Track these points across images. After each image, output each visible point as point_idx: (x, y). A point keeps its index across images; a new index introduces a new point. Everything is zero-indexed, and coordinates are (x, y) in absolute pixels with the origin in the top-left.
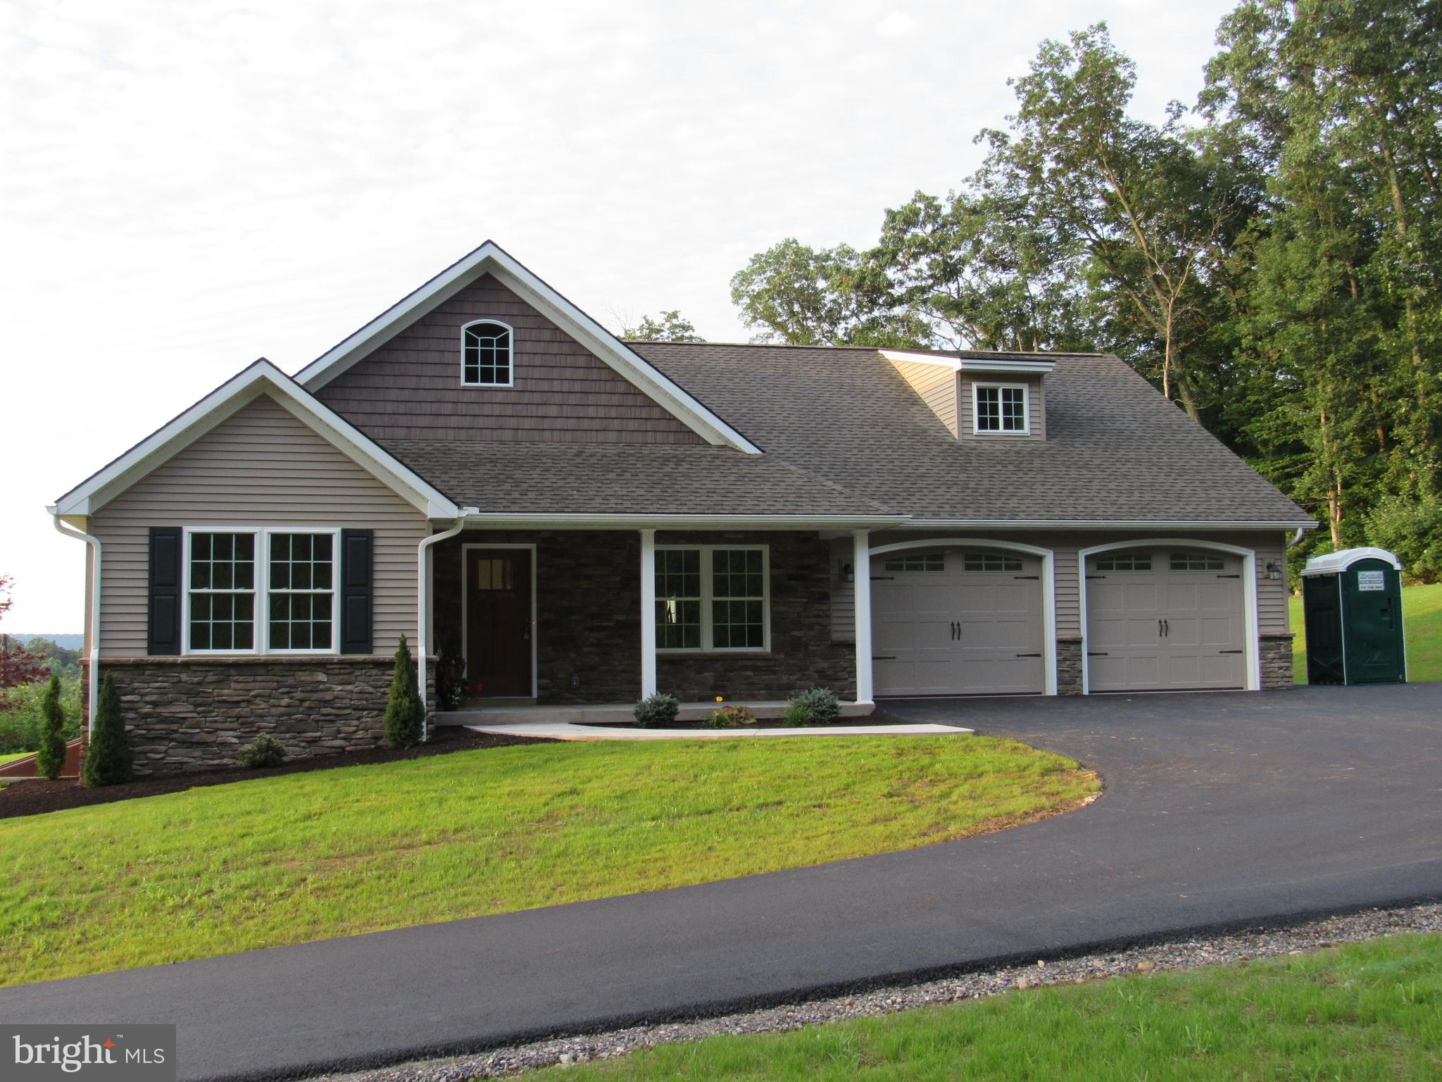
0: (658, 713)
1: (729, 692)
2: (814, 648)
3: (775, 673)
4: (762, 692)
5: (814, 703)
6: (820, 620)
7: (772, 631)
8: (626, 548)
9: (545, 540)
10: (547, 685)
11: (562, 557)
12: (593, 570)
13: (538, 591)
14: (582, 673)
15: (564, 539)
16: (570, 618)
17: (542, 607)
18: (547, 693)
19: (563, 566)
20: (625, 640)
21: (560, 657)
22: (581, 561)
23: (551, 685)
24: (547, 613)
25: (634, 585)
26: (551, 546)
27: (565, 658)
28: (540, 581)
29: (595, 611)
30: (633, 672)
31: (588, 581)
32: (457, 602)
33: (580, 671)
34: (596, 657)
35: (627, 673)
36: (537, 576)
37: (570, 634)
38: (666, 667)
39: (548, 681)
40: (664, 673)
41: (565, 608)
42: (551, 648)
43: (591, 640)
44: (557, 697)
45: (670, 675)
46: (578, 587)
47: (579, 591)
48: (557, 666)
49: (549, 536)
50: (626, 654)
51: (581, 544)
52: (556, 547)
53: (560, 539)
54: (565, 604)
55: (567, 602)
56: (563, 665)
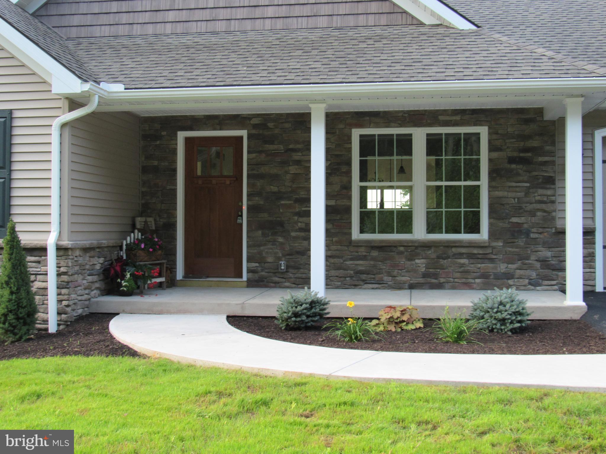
0: (296, 315)
1: (442, 280)
2: (536, 236)
3: (492, 260)
4: (478, 281)
5: (492, 308)
6: (543, 206)
7: (490, 216)
8: (336, 133)
9: (255, 126)
10: (255, 268)
11: (272, 143)
12: (303, 155)
13: (249, 176)
14: (291, 257)
15: (274, 125)
16: (279, 203)
17: (253, 192)
18: (256, 276)
19: (273, 152)
20: (333, 225)
21: (269, 242)
22: (291, 146)
23: (259, 269)
24: (257, 198)
25: (344, 170)
26: (261, 132)
27: (274, 242)
28: (250, 166)
29: (303, 196)
30: (341, 257)
31: (296, 167)
32: (173, 187)
33: (289, 255)
34: (305, 242)
35: (334, 258)
36: (248, 162)
37: (278, 219)
38: (375, 253)
39: (257, 265)
40: (374, 259)
41: (274, 193)
42: (260, 232)
43: (299, 224)
44: (266, 280)
45: (379, 261)
46: (287, 172)
47: (288, 177)
48: (266, 250)
49: (259, 122)
50: (334, 239)
51: (291, 129)
52: (266, 133)
53: (271, 125)
54: (274, 189)
55: (276, 187)
56: (271, 249)
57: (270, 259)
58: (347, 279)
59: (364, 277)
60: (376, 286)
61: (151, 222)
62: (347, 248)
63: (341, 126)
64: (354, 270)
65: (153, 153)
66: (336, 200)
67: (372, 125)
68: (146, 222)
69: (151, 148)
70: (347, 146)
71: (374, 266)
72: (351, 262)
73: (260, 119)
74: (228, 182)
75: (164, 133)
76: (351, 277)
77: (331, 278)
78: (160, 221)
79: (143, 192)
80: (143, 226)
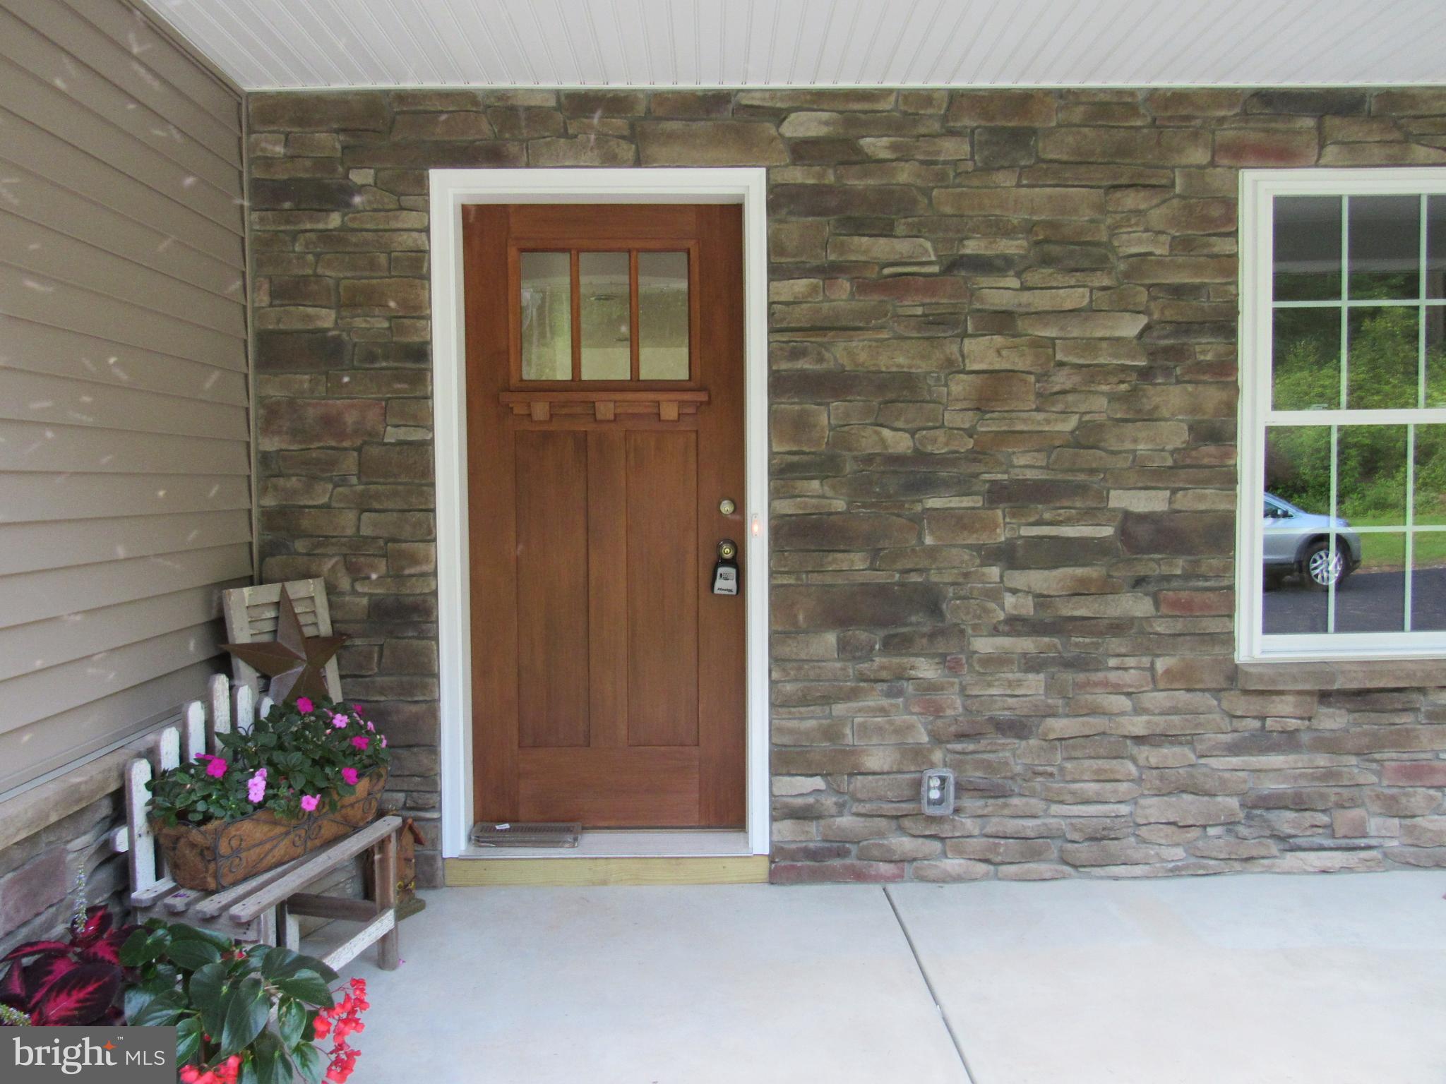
8: (1173, 185)
9: (802, 151)
10: (811, 800)
11: (887, 231)
12: (1024, 288)
13: (778, 384)
14: (971, 747)
15: (893, 147)
16: (919, 508)
17: (796, 458)
18: (812, 834)
19: (887, 271)
20: (1157, 604)
21: (877, 681)
22: (972, 247)
23: (829, 802)
24: (815, 484)
25: (1209, 357)
26: (830, 178)
27: (895, 682)
28: (778, 337)
29: (1030, 475)
30: (1188, 740)
31: (998, 339)
32: (417, 435)
33: (961, 736)
34: (1031, 676)
35: (1159, 746)
36: (771, 315)
37: (915, 578)
38: (1333, 720)
39: (818, 783)
40: (1330, 745)
41: (896, 460)
42: (831, 638)
43: (1009, 600)
44: (854, 849)
45: (1349, 753)
46: (953, 367)
47: (960, 386)
48: (857, 720)
49: (822, 131)
50: (1161, 664)
51: (969, 166)
52: (857, 182)
53: (876, 145)
54: (900, 443)
55: (907, 435)
56: (883, 711)
57: (877, 759)
58: (1212, 831)
59: (1285, 820)
60: (1337, 859)
61: (312, 598)
62: (1215, 703)
63: (1199, 156)
64: (1241, 794)
65: (309, 271)
66: (1174, 491)
67: (1331, 151)
68: (284, 605)
69: (298, 248)
70: (1220, 246)
71: (1329, 775)
72: (1235, 761)
73: (825, 116)
74: (670, 412)
75: (361, 176)
76: (1230, 825)
77: (1143, 832)
78: (354, 592)
79: (265, 458)
80: (269, 626)
